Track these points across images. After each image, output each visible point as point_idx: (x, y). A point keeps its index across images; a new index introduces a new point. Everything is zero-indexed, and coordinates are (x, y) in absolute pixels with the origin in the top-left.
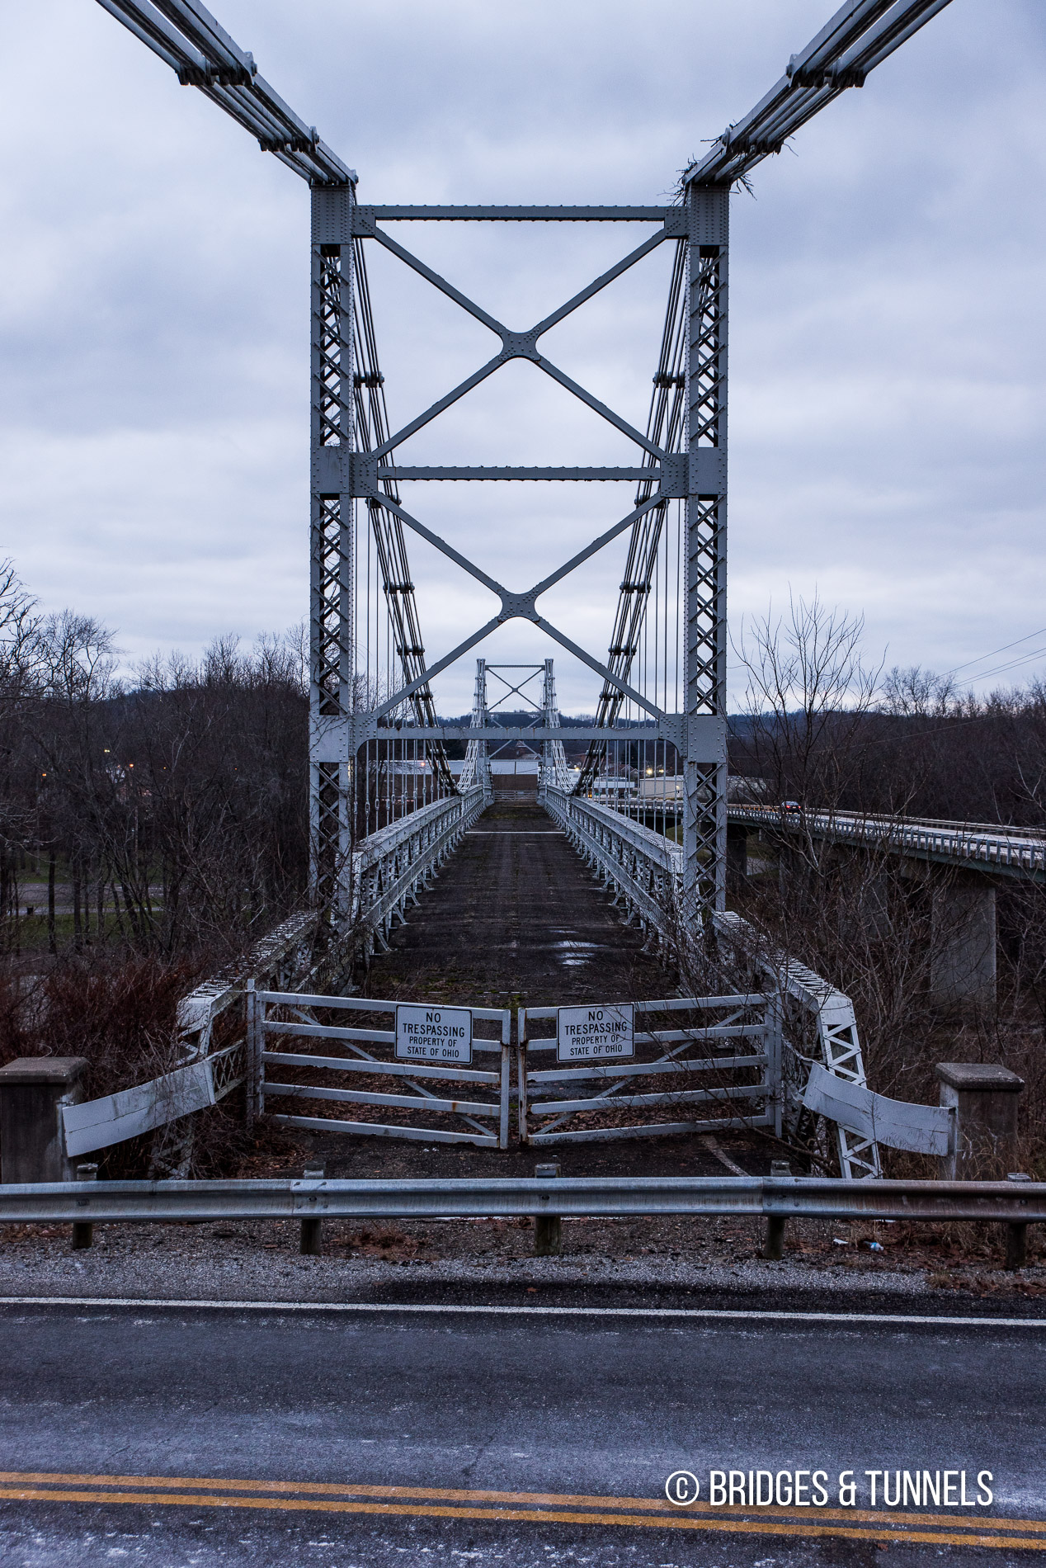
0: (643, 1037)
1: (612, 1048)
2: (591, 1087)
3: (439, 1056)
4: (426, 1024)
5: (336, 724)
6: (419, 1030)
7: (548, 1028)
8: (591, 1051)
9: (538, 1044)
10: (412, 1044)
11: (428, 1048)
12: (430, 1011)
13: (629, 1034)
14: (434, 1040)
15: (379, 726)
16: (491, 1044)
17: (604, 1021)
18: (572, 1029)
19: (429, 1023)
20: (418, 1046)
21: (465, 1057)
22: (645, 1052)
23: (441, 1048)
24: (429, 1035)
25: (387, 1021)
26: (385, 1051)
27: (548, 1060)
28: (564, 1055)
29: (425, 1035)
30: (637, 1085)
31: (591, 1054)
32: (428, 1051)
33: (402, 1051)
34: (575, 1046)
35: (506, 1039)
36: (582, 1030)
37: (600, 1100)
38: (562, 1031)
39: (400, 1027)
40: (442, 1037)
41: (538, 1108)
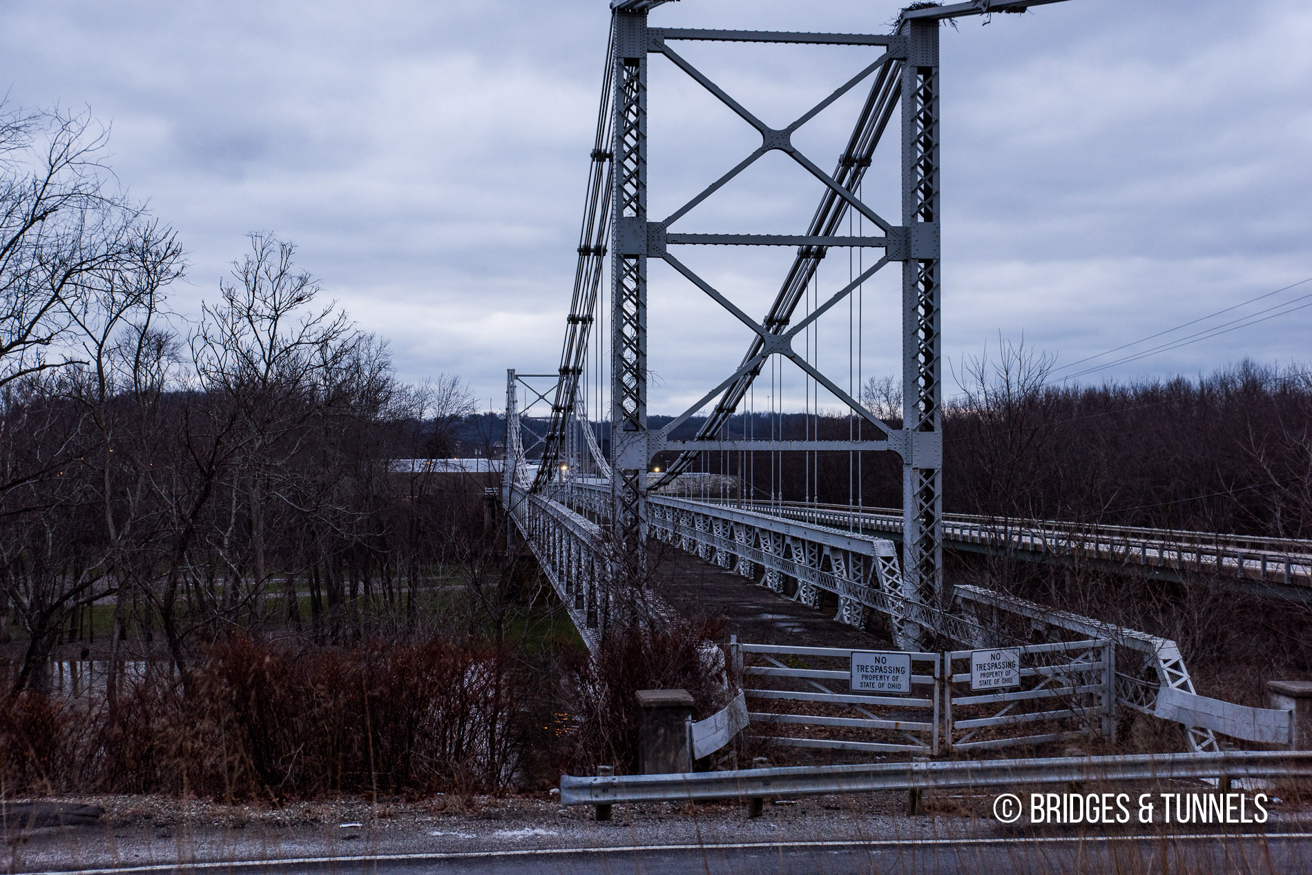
0: (1028, 671)
1: (1006, 680)
2: (991, 709)
3: (885, 689)
4: (874, 665)
5: (637, 438)
6: (869, 669)
7: (964, 666)
8: (992, 682)
9: (959, 678)
10: (864, 680)
11: (876, 683)
12: (878, 656)
13: (1017, 668)
14: (881, 677)
15: (668, 440)
16: (925, 679)
17: (1001, 661)
18: (981, 667)
19: (877, 664)
20: (868, 681)
21: (905, 688)
22: (1028, 683)
23: (887, 682)
24: (877, 673)
25: (845, 663)
26: (843, 686)
27: (964, 689)
28: (976, 686)
29: (874, 674)
30: (1023, 706)
31: (993, 685)
32: (876, 685)
33: (856, 685)
34: (983, 679)
35: (937, 675)
36: (987, 667)
37: (998, 719)
38: (974, 667)
39: (854, 668)
40: (888, 674)
41: (959, 724)
